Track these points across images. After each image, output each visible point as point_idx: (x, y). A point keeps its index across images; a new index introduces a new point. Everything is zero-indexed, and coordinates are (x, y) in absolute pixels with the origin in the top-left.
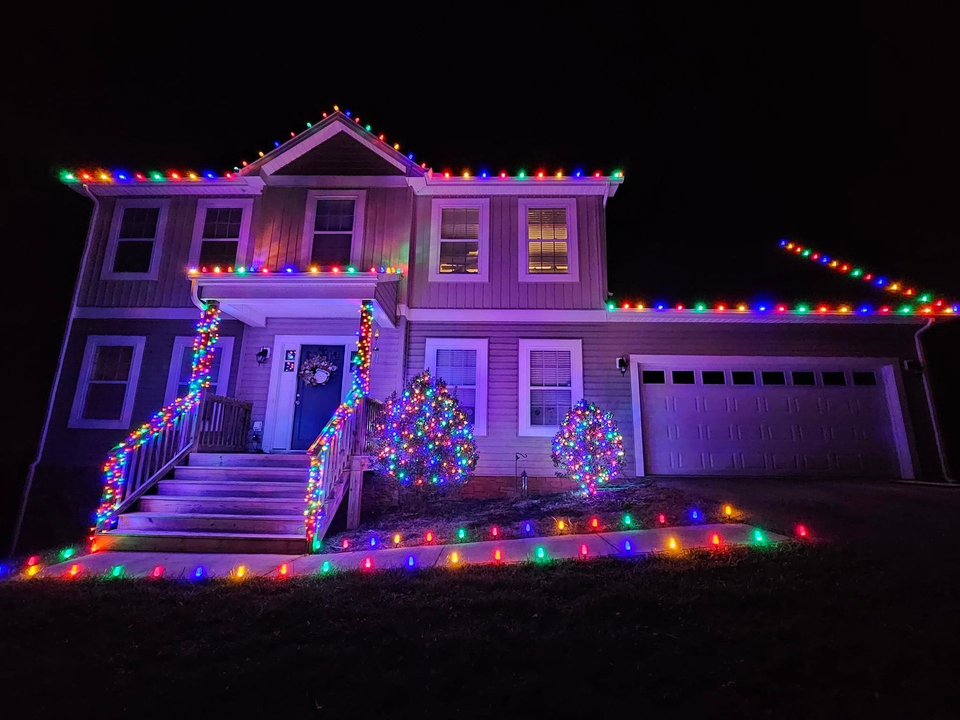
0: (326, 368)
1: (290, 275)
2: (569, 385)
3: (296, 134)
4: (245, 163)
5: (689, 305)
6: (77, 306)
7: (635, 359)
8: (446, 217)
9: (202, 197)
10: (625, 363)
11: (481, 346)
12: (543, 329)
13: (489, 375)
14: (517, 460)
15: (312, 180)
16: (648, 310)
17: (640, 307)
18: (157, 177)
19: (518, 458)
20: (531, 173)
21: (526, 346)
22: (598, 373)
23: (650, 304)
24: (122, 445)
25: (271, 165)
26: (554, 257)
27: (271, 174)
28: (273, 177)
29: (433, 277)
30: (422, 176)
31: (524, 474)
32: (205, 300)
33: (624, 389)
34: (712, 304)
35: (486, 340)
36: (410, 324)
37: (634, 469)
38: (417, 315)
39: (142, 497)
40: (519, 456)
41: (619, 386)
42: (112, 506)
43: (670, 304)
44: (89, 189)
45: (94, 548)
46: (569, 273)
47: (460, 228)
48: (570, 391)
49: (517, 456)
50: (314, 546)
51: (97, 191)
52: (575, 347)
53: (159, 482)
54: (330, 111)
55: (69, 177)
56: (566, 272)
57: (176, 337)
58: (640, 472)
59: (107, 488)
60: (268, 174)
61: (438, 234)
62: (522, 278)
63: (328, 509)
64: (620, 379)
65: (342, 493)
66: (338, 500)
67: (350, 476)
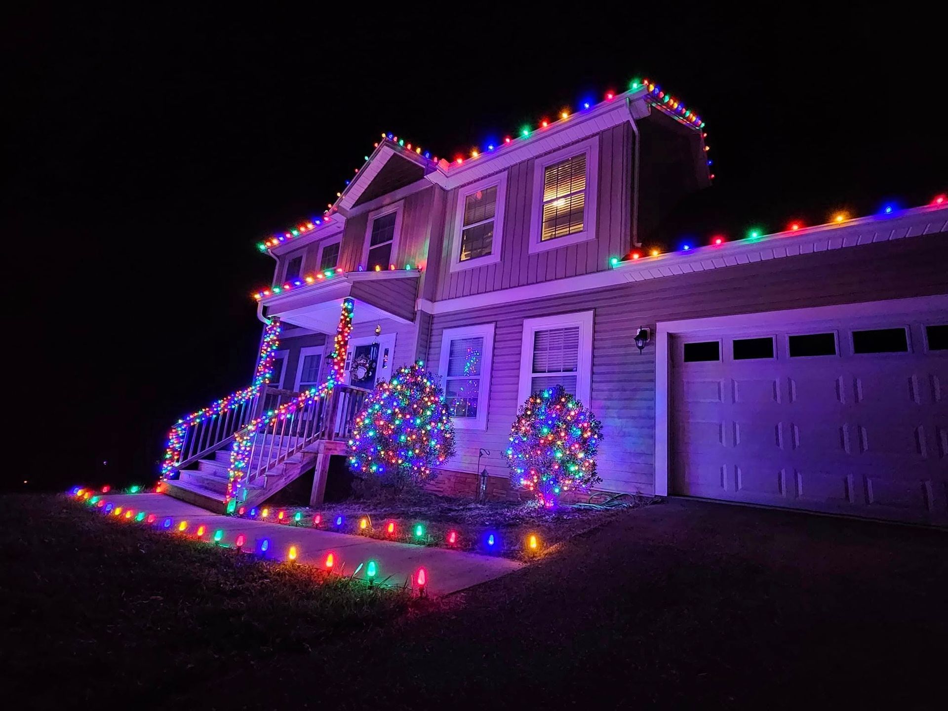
0: (364, 365)
1: (299, 287)
2: (575, 369)
3: (359, 170)
4: (330, 206)
7: (664, 328)
8: (470, 206)
9: (322, 240)
10: (646, 337)
11: (487, 332)
12: (551, 303)
13: (493, 362)
14: (480, 457)
15: (372, 204)
16: (668, 255)
17: (655, 254)
18: (295, 233)
19: (481, 454)
21: (531, 326)
22: (611, 352)
23: (670, 246)
24: (180, 421)
25: (347, 199)
26: (570, 215)
27: (350, 209)
28: (352, 210)
29: (455, 267)
30: (435, 170)
31: (483, 474)
32: (270, 316)
33: (648, 372)
35: (493, 326)
36: (433, 318)
37: (652, 484)
38: (438, 308)
39: (199, 460)
40: (483, 451)
41: (640, 368)
42: (172, 463)
43: (701, 240)
44: (272, 252)
45: (159, 490)
46: (583, 232)
47: (479, 212)
48: (574, 377)
49: (481, 452)
50: (228, 509)
51: (274, 251)
52: (584, 321)
53: (216, 451)
54: (379, 139)
55: (262, 247)
56: (582, 229)
57: (302, 349)
58: (661, 488)
59: (168, 450)
60: (348, 209)
61: (461, 221)
62: (534, 248)
63: (269, 482)
64: (643, 358)
65: (298, 471)
66: (289, 477)
67: (316, 458)
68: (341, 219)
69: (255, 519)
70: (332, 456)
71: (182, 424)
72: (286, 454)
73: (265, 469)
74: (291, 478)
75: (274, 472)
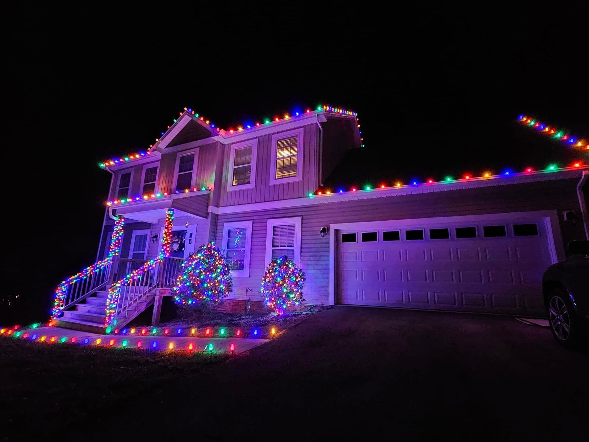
0: (177, 242)
1: (139, 201)
2: (293, 246)
3: (170, 127)
4: (151, 146)
5: (360, 188)
6: (106, 220)
7: (333, 227)
8: (238, 154)
9: (145, 164)
10: (325, 231)
11: (248, 225)
12: (281, 212)
13: (252, 241)
14: (247, 292)
15: (180, 147)
16: (334, 194)
17: (328, 193)
18: (126, 159)
19: (247, 291)
20: (272, 120)
21: (272, 223)
22: (310, 237)
23: (335, 190)
24: (63, 282)
25: (163, 143)
26: (290, 167)
27: (165, 148)
28: (166, 149)
29: (229, 189)
30: (218, 135)
31: (249, 301)
32: (117, 215)
33: (326, 247)
34: (376, 185)
35: (251, 222)
36: (218, 216)
37: (328, 299)
38: (221, 211)
39: (76, 305)
40: (248, 290)
41: (323, 245)
42: (59, 308)
43: (347, 189)
44: (109, 169)
45: (50, 325)
46: (296, 176)
47: (243, 159)
48: (293, 250)
49: (247, 290)
50: (106, 331)
51: (111, 169)
52: (297, 222)
53: (87, 298)
54: (183, 111)
55: (102, 165)
56: (296, 175)
57: (133, 231)
58: (331, 301)
59: (56, 300)
60: (163, 149)
61: (233, 164)
62: (272, 182)
63: (128, 314)
64: (324, 241)
65: (145, 306)
66: (139, 310)
67: (154, 298)
68: (158, 155)
69: (126, 335)
70: (164, 297)
71: (65, 284)
72: (138, 298)
73: (126, 307)
74: (141, 310)
75: (130, 308)
